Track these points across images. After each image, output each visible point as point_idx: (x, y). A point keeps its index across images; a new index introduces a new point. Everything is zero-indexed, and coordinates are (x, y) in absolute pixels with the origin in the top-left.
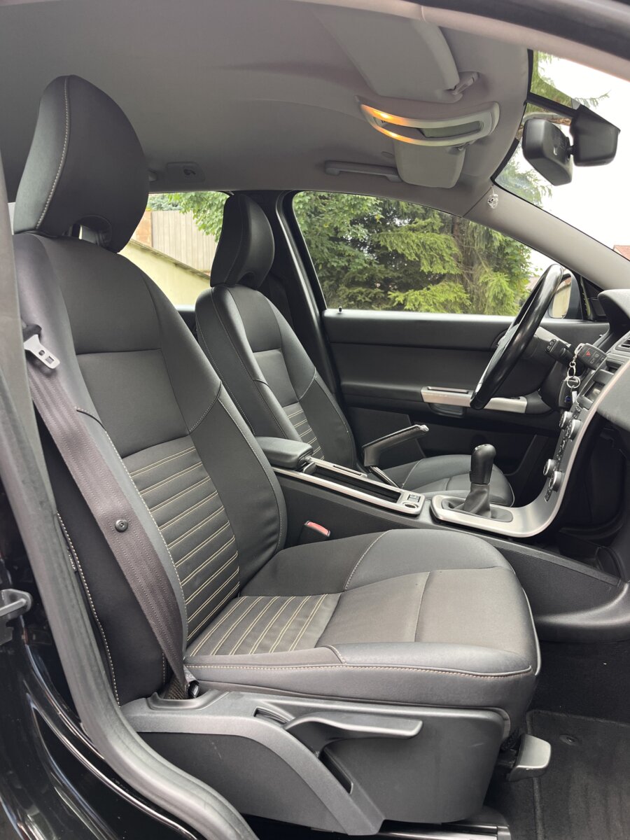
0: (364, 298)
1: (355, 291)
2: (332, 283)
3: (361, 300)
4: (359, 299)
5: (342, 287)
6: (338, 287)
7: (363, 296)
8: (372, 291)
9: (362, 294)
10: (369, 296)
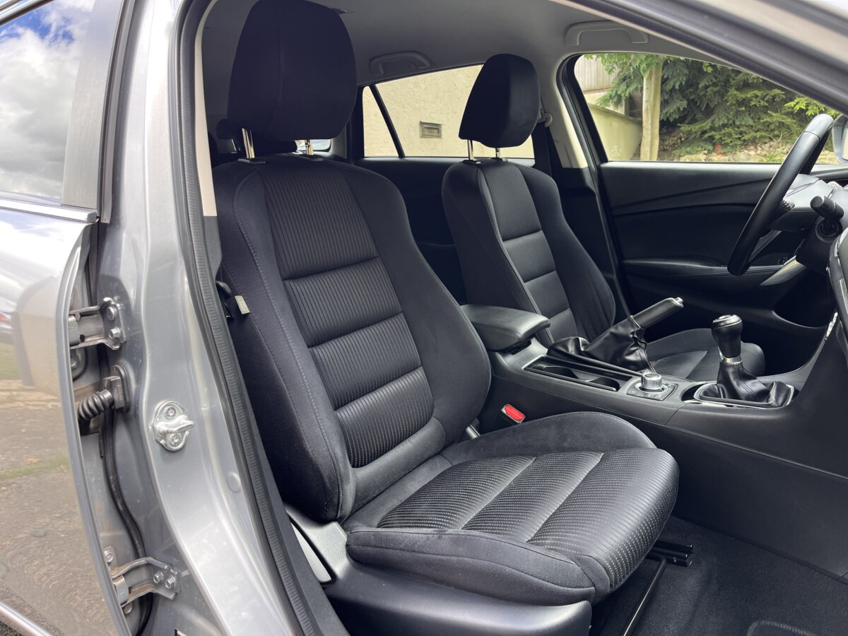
0: (759, 102)
1: (749, 96)
2: (716, 89)
3: (755, 105)
4: (753, 103)
5: (733, 92)
6: (727, 92)
7: (758, 99)
8: (769, 92)
9: (757, 96)
10: (765, 99)
